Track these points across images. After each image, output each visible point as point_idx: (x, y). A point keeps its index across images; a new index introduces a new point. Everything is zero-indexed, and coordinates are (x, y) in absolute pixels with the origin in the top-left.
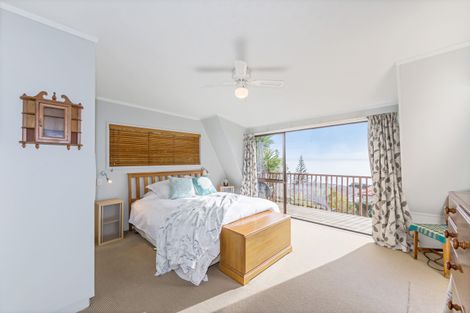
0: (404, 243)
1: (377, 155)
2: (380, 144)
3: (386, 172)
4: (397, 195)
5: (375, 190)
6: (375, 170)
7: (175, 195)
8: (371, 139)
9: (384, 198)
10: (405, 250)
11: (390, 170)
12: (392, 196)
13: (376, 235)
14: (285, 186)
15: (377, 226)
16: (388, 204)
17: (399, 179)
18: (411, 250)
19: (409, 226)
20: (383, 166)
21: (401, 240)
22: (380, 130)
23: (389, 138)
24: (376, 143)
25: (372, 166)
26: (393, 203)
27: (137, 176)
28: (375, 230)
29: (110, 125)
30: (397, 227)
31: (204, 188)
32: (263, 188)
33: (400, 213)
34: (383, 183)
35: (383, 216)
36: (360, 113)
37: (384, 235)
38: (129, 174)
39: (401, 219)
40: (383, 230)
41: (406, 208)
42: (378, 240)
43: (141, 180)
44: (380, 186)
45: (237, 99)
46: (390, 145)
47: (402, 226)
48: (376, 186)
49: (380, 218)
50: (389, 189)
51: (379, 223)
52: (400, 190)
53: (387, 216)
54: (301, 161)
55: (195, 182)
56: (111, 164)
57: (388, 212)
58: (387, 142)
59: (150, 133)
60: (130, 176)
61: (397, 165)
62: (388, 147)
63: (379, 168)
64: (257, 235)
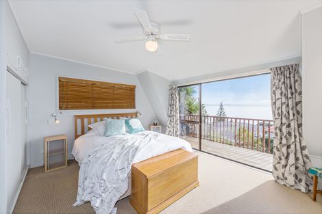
0: (303, 183)
1: (278, 103)
2: (282, 93)
3: (288, 118)
4: (298, 139)
5: (276, 134)
6: (277, 116)
7: (108, 133)
8: (274, 88)
9: (284, 141)
10: (303, 190)
11: (291, 117)
12: (293, 140)
13: (276, 173)
14: (200, 126)
15: (277, 166)
16: (289, 147)
17: (300, 125)
18: (310, 191)
19: (308, 168)
20: (285, 112)
21: (300, 181)
22: (282, 80)
23: (291, 87)
24: (278, 92)
25: (274, 112)
26: (293, 146)
27: (82, 117)
28: (276, 169)
29: (59, 78)
30: (297, 168)
31: (134, 127)
32: (185, 127)
33: (299, 155)
34: (284, 128)
35: (283, 158)
36: (264, 66)
37: (283, 175)
38: (75, 116)
39: (301, 161)
40: (282, 170)
41: (305, 152)
42: (278, 178)
43: (86, 120)
44: (281, 130)
45: (148, 52)
46: (292, 94)
47: (301, 168)
48: (278, 131)
49: (280, 159)
50: (289, 134)
51: (279, 163)
52: (300, 135)
53: (287, 158)
54: (221, 106)
55: (127, 122)
56: (61, 108)
57: (288, 154)
58: (289, 90)
59: (94, 84)
60: (77, 117)
61: (298, 112)
62: (290, 96)
63: (281, 115)
64: (161, 175)
